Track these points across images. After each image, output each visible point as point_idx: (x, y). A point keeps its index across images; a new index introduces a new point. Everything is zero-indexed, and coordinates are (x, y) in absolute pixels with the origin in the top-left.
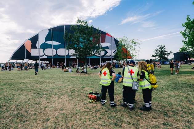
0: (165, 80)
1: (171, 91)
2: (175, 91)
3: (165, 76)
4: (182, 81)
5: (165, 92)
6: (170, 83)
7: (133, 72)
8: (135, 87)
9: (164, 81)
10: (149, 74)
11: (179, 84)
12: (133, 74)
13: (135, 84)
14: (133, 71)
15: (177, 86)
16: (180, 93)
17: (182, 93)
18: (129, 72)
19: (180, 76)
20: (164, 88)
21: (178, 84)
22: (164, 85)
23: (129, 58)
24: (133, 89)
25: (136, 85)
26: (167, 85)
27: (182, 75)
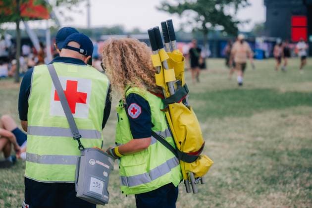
0: (230, 140)
1: (258, 192)
2: (276, 189)
3: (227, 119)
4: (301, 140)
5: (234, 200)
6: (254, 155)
7: (82, 98)
8: (93, 180)
9: (227, 146)
10: (166, 109)
11: (289, 155)
12: (78, 106)
13: (93, 163)
14: (80, 89)
15: (282, 169)
16: (298, 196)
17: (303, 197)
18: (57, 98)
19: (292, 117)
20: (229, 181)
21: (285, 156)
22: (227, 164)
23: (36, 14)
24: (80, 193)
25: (98, 172)
26: (237, 165)
27: (301, 113)
